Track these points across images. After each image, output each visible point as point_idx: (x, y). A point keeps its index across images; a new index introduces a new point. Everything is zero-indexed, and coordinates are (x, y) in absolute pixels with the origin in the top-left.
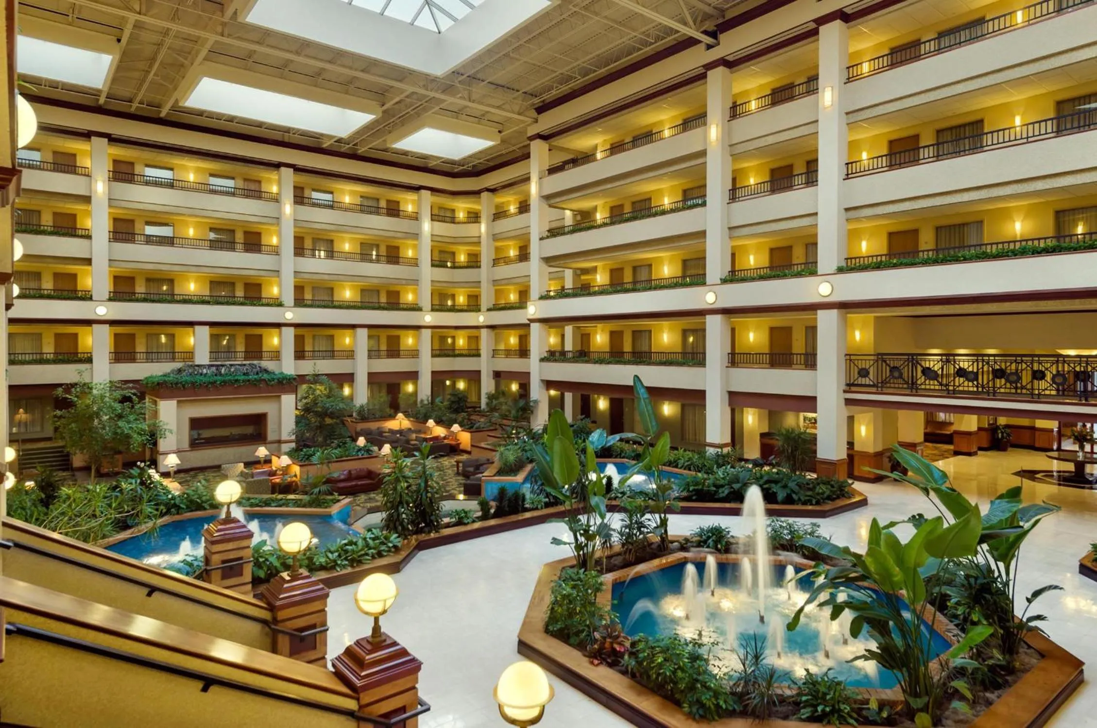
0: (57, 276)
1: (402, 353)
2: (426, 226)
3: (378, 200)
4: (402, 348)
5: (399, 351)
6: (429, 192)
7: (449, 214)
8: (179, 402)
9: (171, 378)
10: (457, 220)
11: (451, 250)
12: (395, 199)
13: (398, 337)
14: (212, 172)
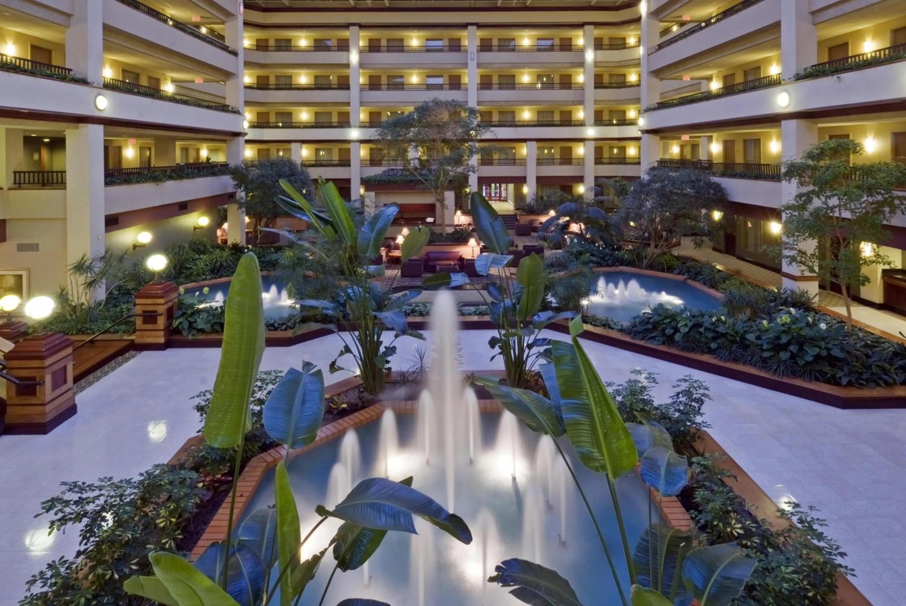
0: (340, 114)
1: (573, 161)
2: (590, 56)
3: (552, 39)
4: (573, 157)
5: (571, 159)
6: (593, 26)
7: (620, 42)
8: (376, 193)
9: (384, 178)
10: (627, 45)
11: (622, 73)
12: (567, 37)
13: (570, 149)
14: (428, 38)
